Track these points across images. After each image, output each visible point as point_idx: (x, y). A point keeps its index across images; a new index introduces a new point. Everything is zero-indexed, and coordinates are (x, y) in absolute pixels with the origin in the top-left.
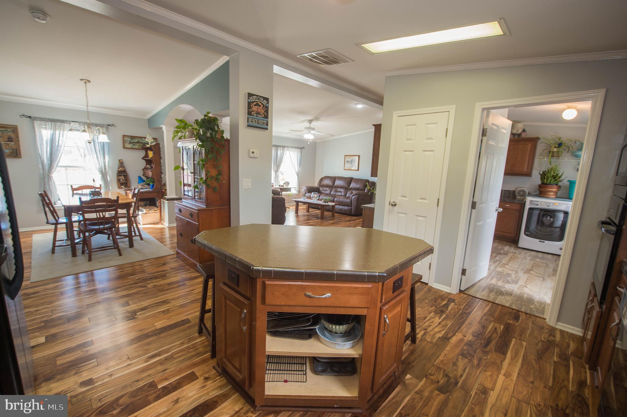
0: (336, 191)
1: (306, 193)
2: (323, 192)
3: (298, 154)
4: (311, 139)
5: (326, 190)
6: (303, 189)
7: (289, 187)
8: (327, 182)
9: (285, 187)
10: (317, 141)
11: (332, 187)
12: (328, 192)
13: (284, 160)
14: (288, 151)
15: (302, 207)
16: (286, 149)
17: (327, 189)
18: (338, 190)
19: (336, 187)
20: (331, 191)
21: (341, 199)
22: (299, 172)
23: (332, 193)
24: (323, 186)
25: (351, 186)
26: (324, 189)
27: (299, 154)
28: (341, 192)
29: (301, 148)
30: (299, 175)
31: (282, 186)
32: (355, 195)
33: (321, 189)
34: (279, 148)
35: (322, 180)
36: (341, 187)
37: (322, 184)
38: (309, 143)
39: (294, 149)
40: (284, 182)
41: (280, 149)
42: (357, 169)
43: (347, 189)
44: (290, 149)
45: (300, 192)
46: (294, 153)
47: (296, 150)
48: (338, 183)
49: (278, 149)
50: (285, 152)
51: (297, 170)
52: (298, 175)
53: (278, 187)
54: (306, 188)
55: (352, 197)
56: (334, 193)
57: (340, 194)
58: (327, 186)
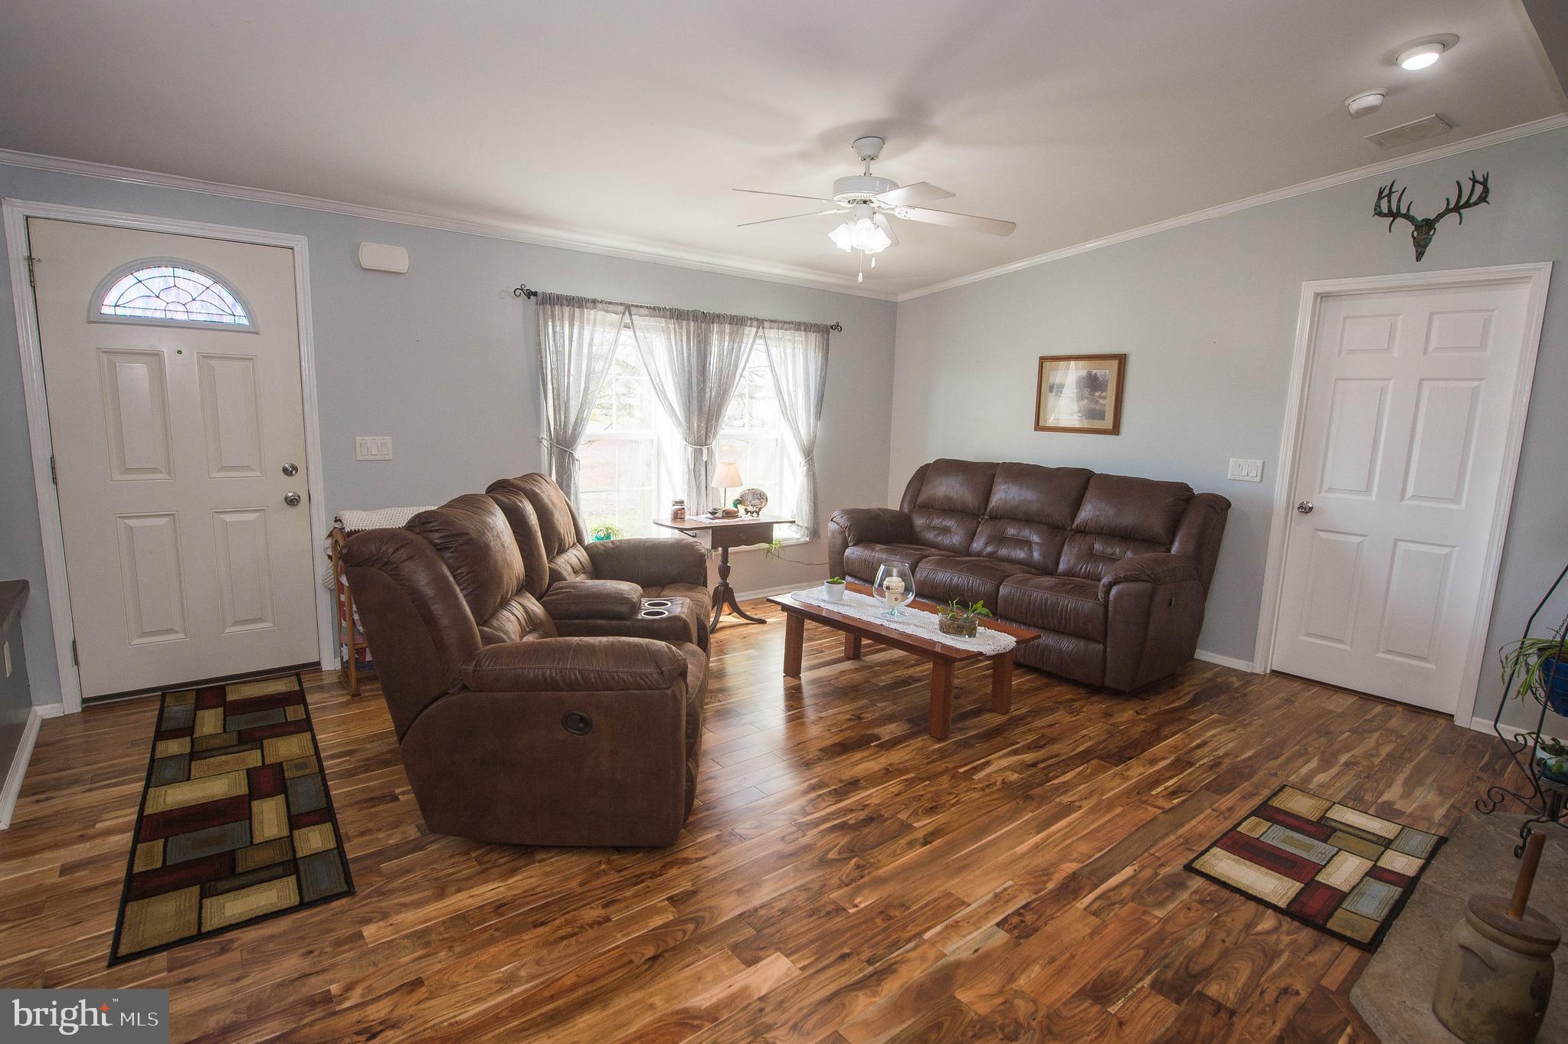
0: (1001, 539)
1: (846, 546)
2: (930, 536)
3: (812, 355)
4: (875, 255)
5: (946, 531)
6: (832, 526)
7: (764, 517)
8: (947, 488)
9: (744, 518)
10: (901, 298)
11: (975, 514)
12: (956, 539)
13: (740, 386)
14: (760, 342)
15: (821, 645)
16: (750, 331)
17: (950, 523)
18: (1011, 531)
19: (997, 517)
20: (972, 536)
21: (1037, 595)
22: (812, 443)
23: (977, 545)
24: (929, 508)
25: (1088, 512)
26: (937, 522)
27: (814, 358)
28: (1026, 543)
29: (825, 331)
30: (815, 453)
31: (728, 514)
32: (1127, 579)
33: (919, 521)
34: (715, 327)
35: (923, 475)
36: (1026, 519)
37: (923, 497)
38: (860, 278)
39: (789, 335)
40: (735, 494)
41: (722, 334)
42: (1110, 427)
43: (1059, 530)
44: (772, 333)
45: (821, 532)
46: (789, 351)
47: (800, 336)
48: (1004, 494)
49: (709, 331)
50: (746, 347)
51: (803, 431)
52: (808, 454)
53: (705, 520)
54: (843, 521)
55: (1110, 586)
56: (989, 549)
57: (1020, 554)
58: (949, 509)
